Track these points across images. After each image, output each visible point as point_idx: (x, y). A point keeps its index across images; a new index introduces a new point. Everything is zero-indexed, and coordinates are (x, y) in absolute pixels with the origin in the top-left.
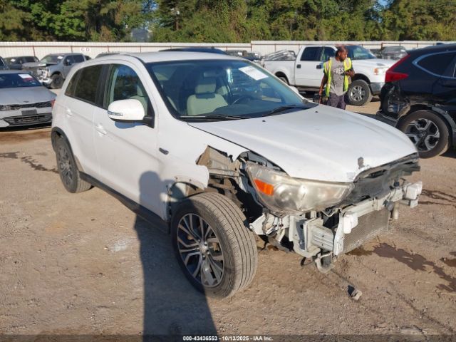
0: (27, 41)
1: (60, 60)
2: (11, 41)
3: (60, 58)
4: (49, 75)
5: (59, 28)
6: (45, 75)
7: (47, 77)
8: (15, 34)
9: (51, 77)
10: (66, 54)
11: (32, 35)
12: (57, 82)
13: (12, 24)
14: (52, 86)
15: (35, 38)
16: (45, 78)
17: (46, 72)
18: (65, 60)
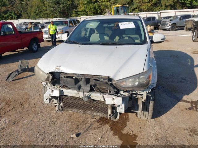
0: (174, 9)
1: (178, 18)
2: (167, 10)
3: (178, 17)
4: (170, 25)
5: (189, 2)
6: (169, 24)
7: (169, 25)
8: (170, 7)
9: (171, 26)
10: (182, 15)
11: (177, 7)
12: (173, 28)
13: (169, 3)
14: (170, 30)
15: (178, 8)
16: (168, 26)
17: (169, 23)
18: (180, 18)
